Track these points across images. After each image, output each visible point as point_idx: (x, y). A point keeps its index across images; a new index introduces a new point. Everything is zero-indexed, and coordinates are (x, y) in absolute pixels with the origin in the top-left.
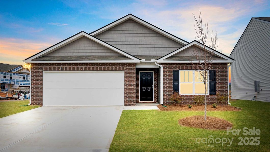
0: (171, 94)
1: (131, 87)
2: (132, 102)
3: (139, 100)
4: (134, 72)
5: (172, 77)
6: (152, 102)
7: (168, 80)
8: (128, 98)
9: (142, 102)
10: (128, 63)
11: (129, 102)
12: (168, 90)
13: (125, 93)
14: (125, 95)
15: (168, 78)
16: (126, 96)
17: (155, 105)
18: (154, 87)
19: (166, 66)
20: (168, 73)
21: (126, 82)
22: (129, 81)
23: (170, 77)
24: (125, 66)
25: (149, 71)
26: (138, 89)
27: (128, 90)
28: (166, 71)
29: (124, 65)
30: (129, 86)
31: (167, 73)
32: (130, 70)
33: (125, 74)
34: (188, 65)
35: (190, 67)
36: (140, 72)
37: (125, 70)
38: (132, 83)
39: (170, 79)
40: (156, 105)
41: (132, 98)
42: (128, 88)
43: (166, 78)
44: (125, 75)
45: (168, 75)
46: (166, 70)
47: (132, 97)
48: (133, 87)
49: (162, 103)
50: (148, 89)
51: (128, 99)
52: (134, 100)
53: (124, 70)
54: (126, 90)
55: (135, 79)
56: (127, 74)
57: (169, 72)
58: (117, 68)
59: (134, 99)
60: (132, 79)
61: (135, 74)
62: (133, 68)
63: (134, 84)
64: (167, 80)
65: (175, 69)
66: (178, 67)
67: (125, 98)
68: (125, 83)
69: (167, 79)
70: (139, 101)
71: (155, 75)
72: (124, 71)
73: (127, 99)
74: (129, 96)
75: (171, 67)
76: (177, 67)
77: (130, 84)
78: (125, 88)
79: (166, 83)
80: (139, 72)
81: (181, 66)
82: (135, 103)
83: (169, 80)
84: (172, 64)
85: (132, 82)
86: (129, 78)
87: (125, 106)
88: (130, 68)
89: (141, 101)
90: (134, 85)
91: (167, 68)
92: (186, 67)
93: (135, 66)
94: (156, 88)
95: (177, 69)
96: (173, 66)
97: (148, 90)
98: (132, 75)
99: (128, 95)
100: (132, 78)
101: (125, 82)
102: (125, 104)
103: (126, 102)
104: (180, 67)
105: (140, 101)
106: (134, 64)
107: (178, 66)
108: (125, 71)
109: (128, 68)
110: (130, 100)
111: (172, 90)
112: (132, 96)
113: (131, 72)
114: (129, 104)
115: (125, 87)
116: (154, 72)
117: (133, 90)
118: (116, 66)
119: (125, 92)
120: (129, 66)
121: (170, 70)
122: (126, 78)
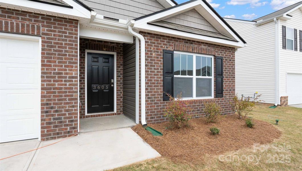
0: (160, 100)
1: (62, 85)
2: (67, 125)
3: (84, 112)
4: (72, 45)
5: (161, 63)
6: (113, 114)
7: (155, 69)
8: (53, 115)
9: (92, 116)
10: (55, 17)
11: (56, 126)
12: (155, 92)
13: (45, 102)
14: (42, 108)
15: (154, 66)
16: (47, 112)
17: (127, 126)
18: (117, 83)
19: (150, 39)
20: (154, 54)
21: (47, 69)
22: (57, 68)
23: (158, 63)
24: (43, 22)
25: (106, 51)
26: (82, 89)
27: (55, 93)
28: (151, 51)
29: (40, 19)
30: (57, 81)
31: (151, 54)
32: (59, 36)
33: (43, 46)
34: (187, 43)
35: (191, 47)
36: (87, 51)
37: (43, 34)
38: (67, 74)
39: (158, 69)
40: (129, 127)
41: (65, 114)
42: (54, 89)
43: (151, 66)
44: (43, 50)
45: (154, 60)
46: (151, 48)
47: (67, 113)
48: (70, 85)
49: (144, 122)
50: (105, 89)
51: (54, 119)
52: (72, 121)
53: (39, 35)
54: (48, 93)
55: (77, 63)
56: (52, 47)
57: (156, 53)
58: (12, 24)
59: (72, 117)
60: (65, 62)
61: (77, 49)
62: (69, 33)
63: (73, 77)
64: (153, 70)
65: (167, 47)
66: (172, 46)
67: (42, 116)
68: (42, 73)
69: (153, 68)
70: (84, 114)
71: (119, 61)
72: (40, 39)
73: (50, 119)
74: (56, 111)
75: (159, 42)
76: (170, 45)
77: (59, 77)
78: (42, 89)
79: (149, 76)
80: (84, 53)
81: (177, 43)
82: (74, 128)
83: (156, 71)
84: (162, 37)
85: (65, 70)
86: (58, 58)
87: (43, 140)
88: (59, 32)
89: (88, 112)
90: (74, 80)
91: (153, 45)
92: (185, 47)
93: (77, 27)
94: (120, 86)
95: (170, 48)
96: (164, 42)
97: (104, 91)
98: (66, 51)
99: (52, 108)
100: (65, 59)
101: (42, 69)
102: (42, 136)
103: (46, 130)
104: (175, 45)
105: (86, 114)
106: (73, 22)
107: (172, 43)
108: (42, 38)
109: (55, 31)
110: (61, 122)
111: (161, 92)
112: (67, 111)
113: (63, 42)
114: (58, 134)
115: (42, 85)
116: (117, 55)
117: (69, 92)
118: (9, 17)
119: (42, 101)
120: (58, 24)
121: (157, 49)
122: (46, 58)
